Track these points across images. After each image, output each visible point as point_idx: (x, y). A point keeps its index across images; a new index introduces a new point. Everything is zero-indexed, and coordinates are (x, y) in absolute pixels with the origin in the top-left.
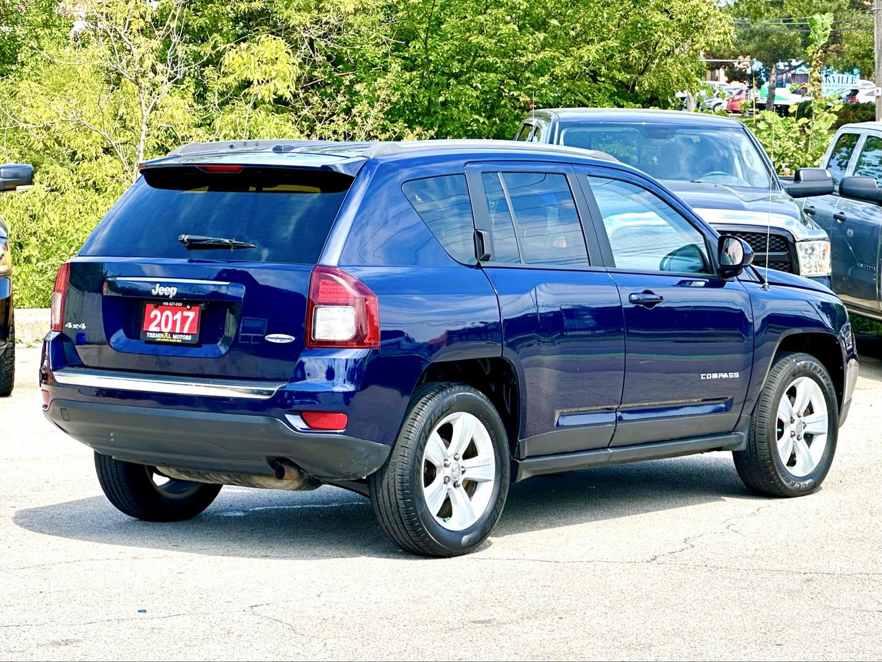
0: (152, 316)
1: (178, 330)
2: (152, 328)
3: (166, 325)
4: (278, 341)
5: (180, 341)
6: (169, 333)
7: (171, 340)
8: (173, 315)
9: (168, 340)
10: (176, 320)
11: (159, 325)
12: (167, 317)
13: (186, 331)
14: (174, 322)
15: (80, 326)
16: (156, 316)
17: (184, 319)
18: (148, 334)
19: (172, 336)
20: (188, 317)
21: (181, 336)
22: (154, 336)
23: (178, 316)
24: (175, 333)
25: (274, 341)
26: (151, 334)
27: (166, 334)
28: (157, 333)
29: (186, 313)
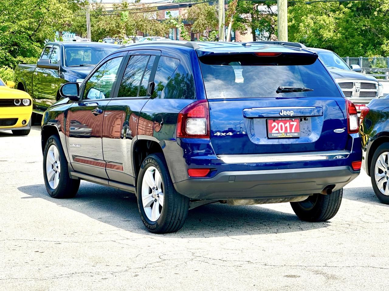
0: (273, 125)
1: (289, 131)
2: (274, 131)
3: (282, 130)
4: (339, 132)
7: (286, 136)
8: (285, 124)
10: (287, 127)
11: (277, 130)
12: (281, 126)
13: (293, 131)
14: (286, 128)
15: (228, 134)
16: (275, 126)
17: (291, 126)
18: (273, 134)
19: (286, 134)
20: (293, 125)
21: (291, 134)
22: (276, 135)
23: (288, 125)
24: (288, 133)
26: (274, 134)
27: (283, 134)
28: (278, 133)
29: (292, 123)
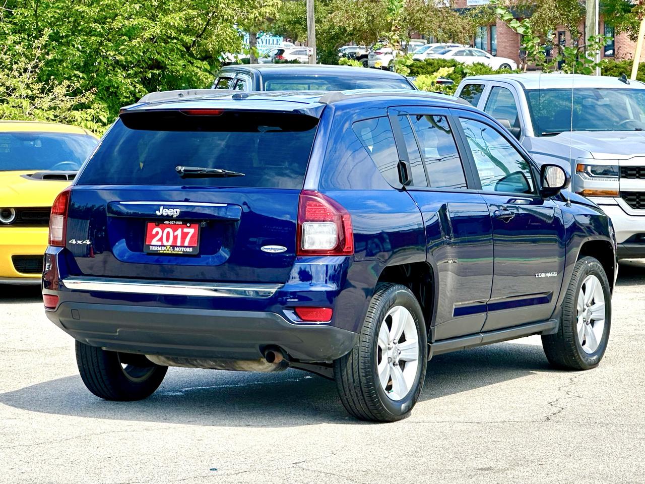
0: (154, 232)
1: (179, 244)
2: (154, 242)
3: (168, 240)
4: (273, 251)
5: (182, 253)
6: (171, 246)
7: (173, 252)
8: (174, 231)
9: (170, 252)
10: (177, 235)
11: (161, 240)
12: (168, 233)
13: (186, 244)
14: (175, 238)
15: (84, 242)
16: (157, 233)
17: (184, 235)
18: (151, 247)
19: (174, 249)
20: (188, 233)
21: (183, 248)
22: (156, 249)
23: (179, 232)
24: (177, 246)
25: (269, 251)
26: (154, 247)
27: (168, 247)
28: (160, 246)
29: (186, 230)
